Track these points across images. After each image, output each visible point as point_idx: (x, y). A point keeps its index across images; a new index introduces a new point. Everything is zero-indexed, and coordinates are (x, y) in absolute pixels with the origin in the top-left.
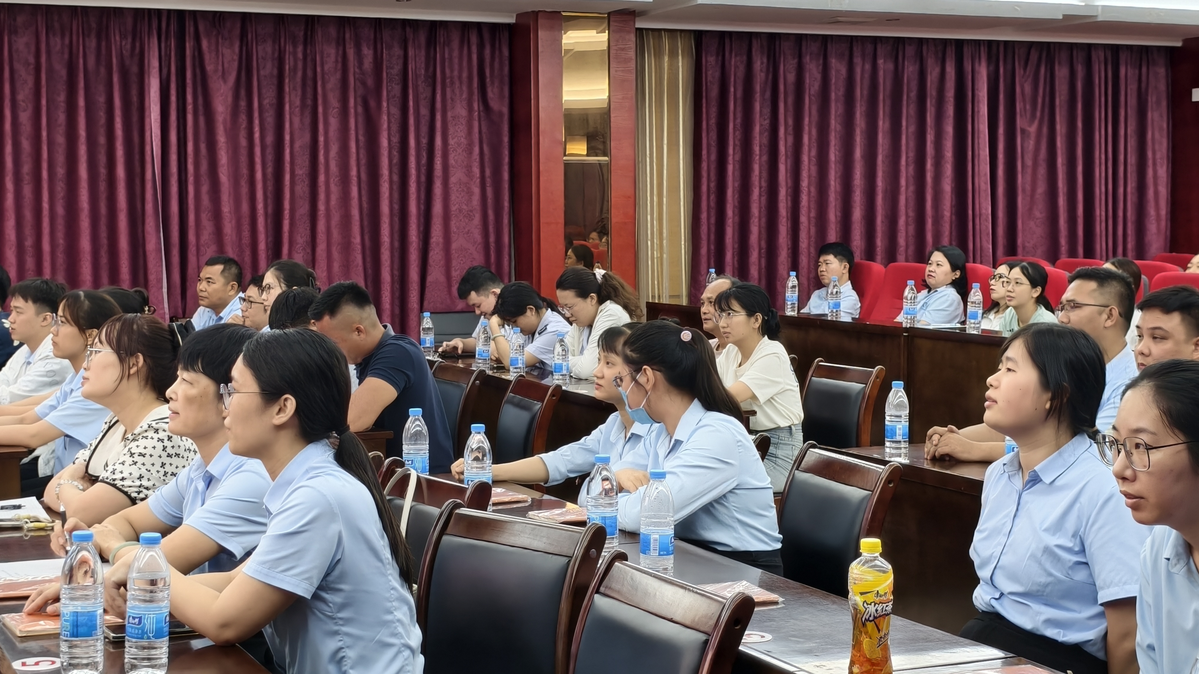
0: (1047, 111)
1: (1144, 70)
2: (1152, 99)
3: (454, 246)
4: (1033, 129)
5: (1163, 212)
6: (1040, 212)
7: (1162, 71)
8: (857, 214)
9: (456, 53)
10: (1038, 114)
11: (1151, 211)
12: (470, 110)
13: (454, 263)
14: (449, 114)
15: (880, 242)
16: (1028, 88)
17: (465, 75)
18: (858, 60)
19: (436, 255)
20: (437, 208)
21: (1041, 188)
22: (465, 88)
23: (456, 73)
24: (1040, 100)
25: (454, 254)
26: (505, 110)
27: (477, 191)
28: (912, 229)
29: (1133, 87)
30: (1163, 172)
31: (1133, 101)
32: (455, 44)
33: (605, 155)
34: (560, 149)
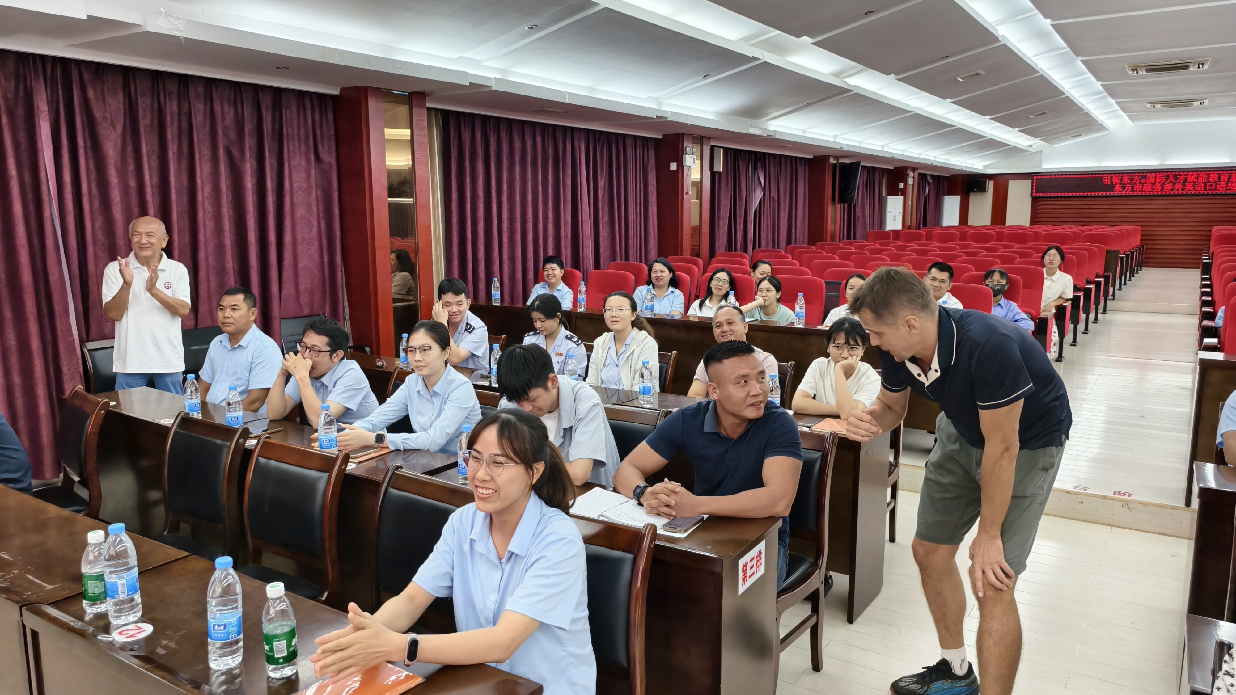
0: (608, 173)
1: (646, 151)
2: (649, 168)
3: (301, 266)
5: (656, 232)
7: (653, 152)
10: (604, 175)
11: (652, 232)
12: (308, 160)
13: (301, 279)
14: (293, 163)
17: (302, 133)
18: (527, 136)
19: (288, 274)
20: (288, 238)
23: (296, 131)
24: (605, 166)
25: (301, 272)
26: (333, 162)
27: (315, 223)
29: (642, 161)
30: (655, 210)
32: (294, 109)
33: (411, 197)
34: (386, 192)
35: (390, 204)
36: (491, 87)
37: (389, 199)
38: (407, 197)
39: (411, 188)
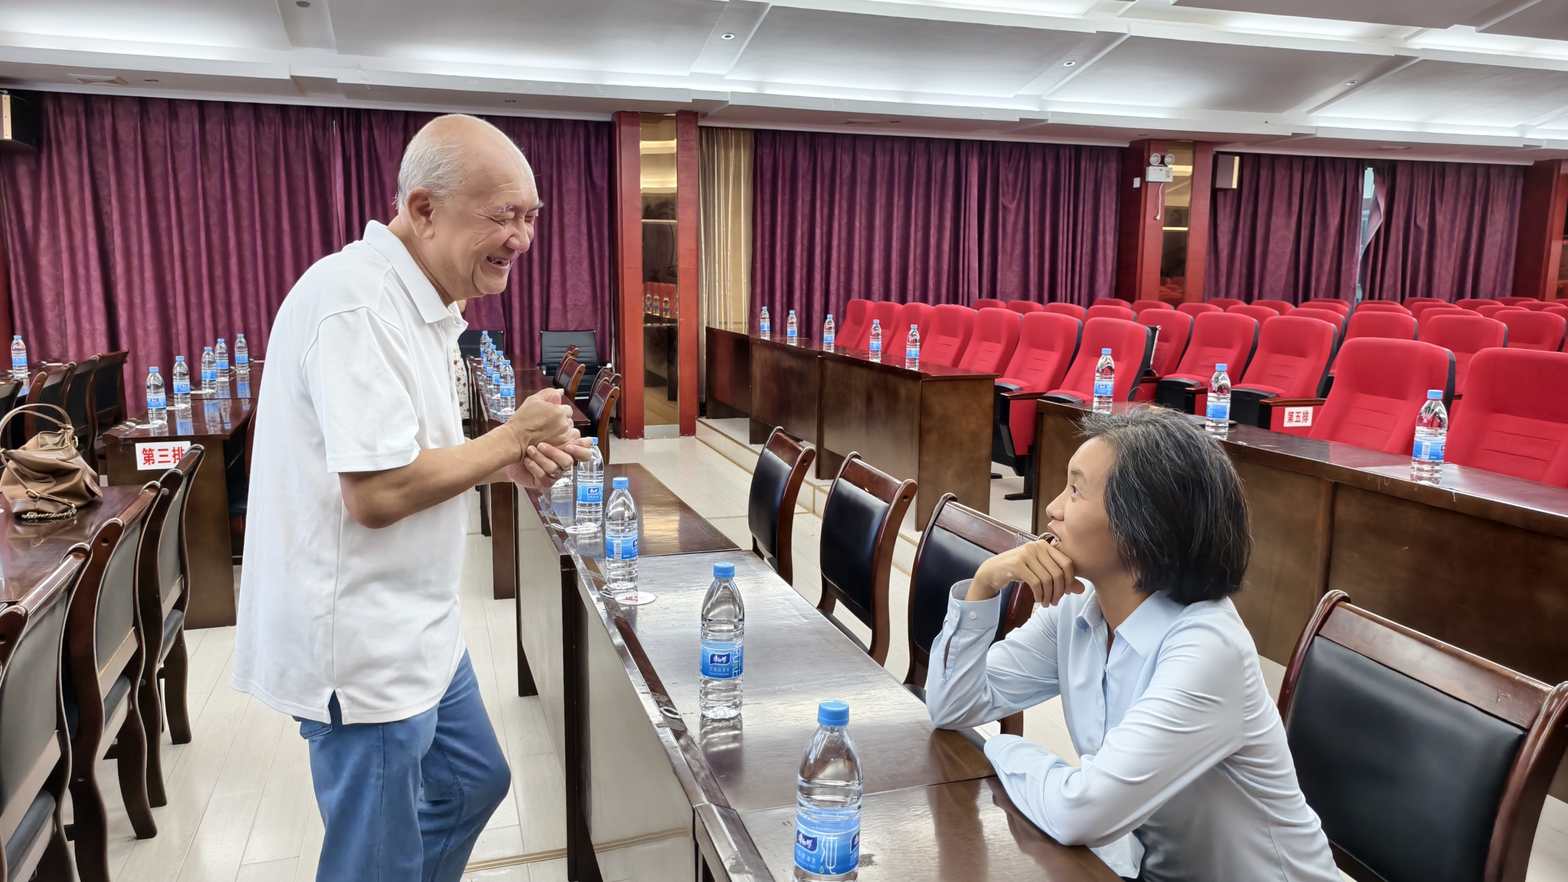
0: (1024, 193)
1: (1100, 164)
2: (1104, 186)
3: (569, 283)
4: (1013, 206)
5: (1109, 269)
6: (1017, 267)
7: (1114, 165)
8: (877, 266)
9: (568, 143)
10: (1018, 195)
11: (1101, 268)
12: (580, 185)
14: (564, 188)
15: (894, 286)
16: (1011, 176)
17: (575, 158)
18: (878, 153)
20: (555, 255)
21: (1018, 250)
22: (575, 169)
24: (1019, 185)
25: (569, 289)
26: (605, 185)
27: (584, 243)
28: (918, 278)
29: (1091, 177)
30: (1111, 239)
31: (1090, 187)
32: (568, 136)
33: (674, 218)
34: (640, 214)
35: (644, 225)
36: (728, 101)
37: (643, 220)
38: (668, 219)
39: (673, 210)
